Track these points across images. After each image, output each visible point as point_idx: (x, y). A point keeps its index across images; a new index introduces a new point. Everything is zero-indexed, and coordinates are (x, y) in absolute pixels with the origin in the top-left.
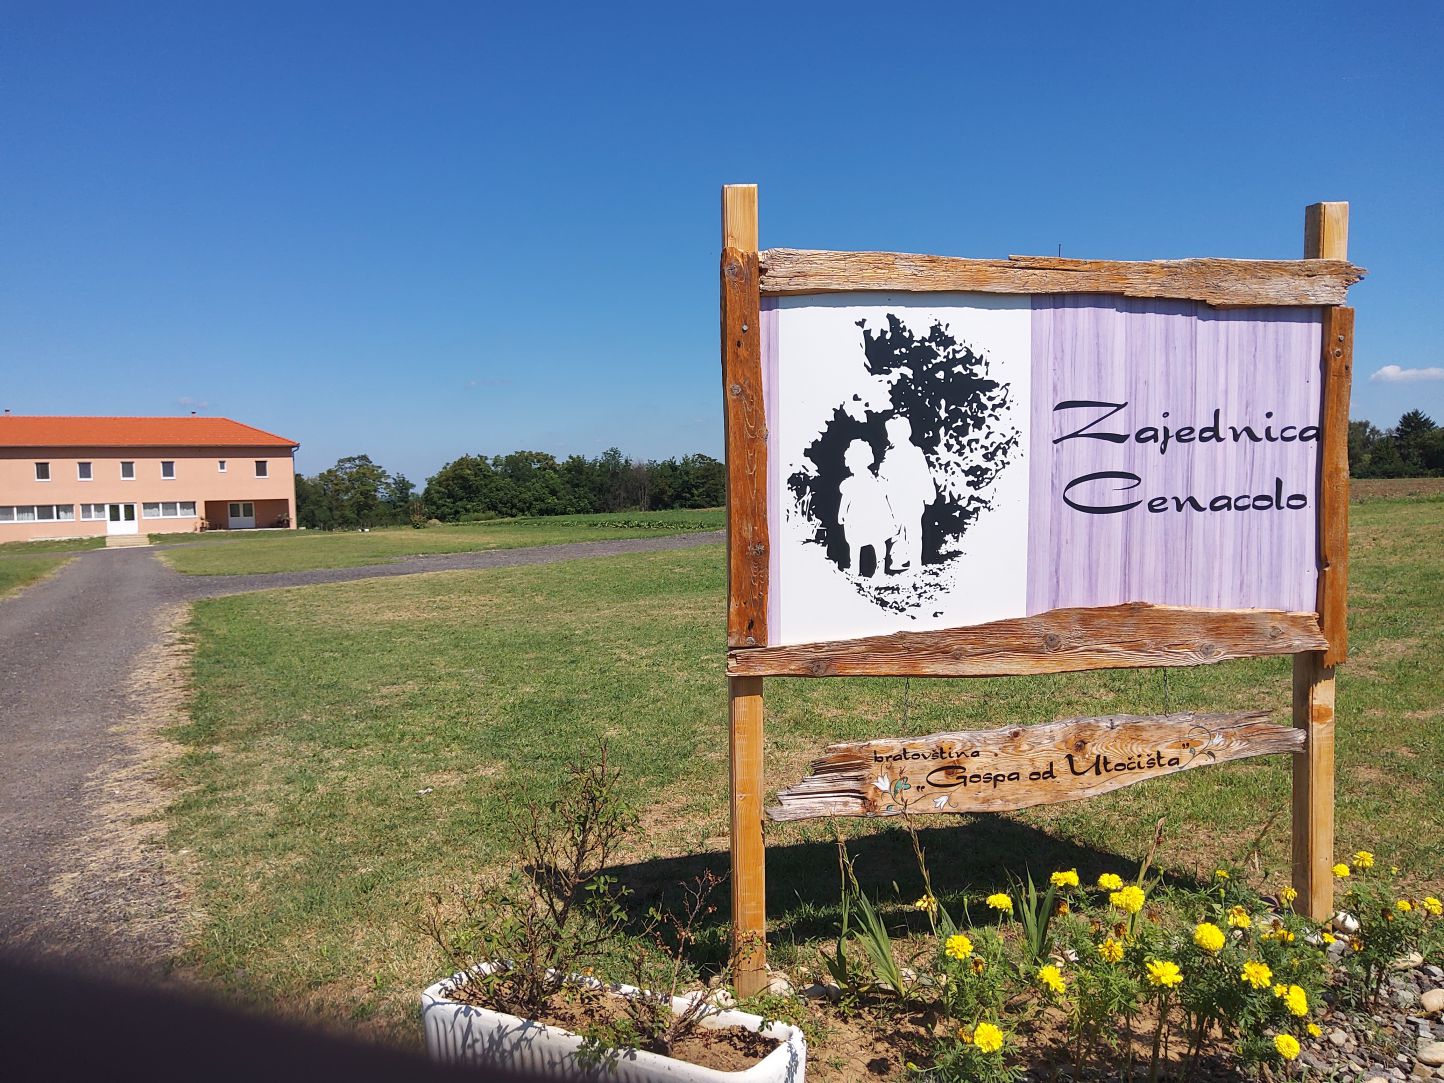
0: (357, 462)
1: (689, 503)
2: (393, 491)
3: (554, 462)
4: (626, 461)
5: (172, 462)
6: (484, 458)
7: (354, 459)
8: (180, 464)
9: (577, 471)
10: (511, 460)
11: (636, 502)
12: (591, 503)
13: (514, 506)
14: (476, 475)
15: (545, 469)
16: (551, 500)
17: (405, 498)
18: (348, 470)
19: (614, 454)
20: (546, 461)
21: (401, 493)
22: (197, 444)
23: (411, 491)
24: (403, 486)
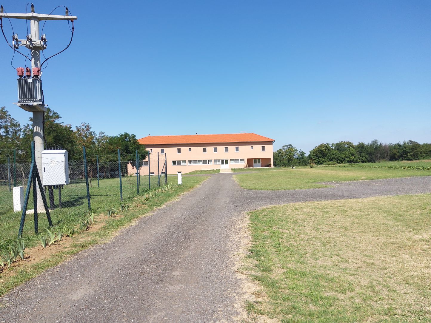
0: (288, 146)
1: (406, 158)
2: (299, 155)
3: (353, 145)
4: (381, 144)
5: (238, 147)
6: (328, 144)
7: (287, 146)
8: (241, 147)
9: (361, 148)
10: (338, 145)
11: (384, 158)
12: (366, 159)
13: (338, 160)
14: (326, 149)
15: (349, 147)
16: (352, 158)
17: (302, 158)
18: (285, 149)
19: (376, 141)
20: (350, 145)
21: (301, 156)
22: (245, 141)
23: (305, 155)
24: (302, 153)
